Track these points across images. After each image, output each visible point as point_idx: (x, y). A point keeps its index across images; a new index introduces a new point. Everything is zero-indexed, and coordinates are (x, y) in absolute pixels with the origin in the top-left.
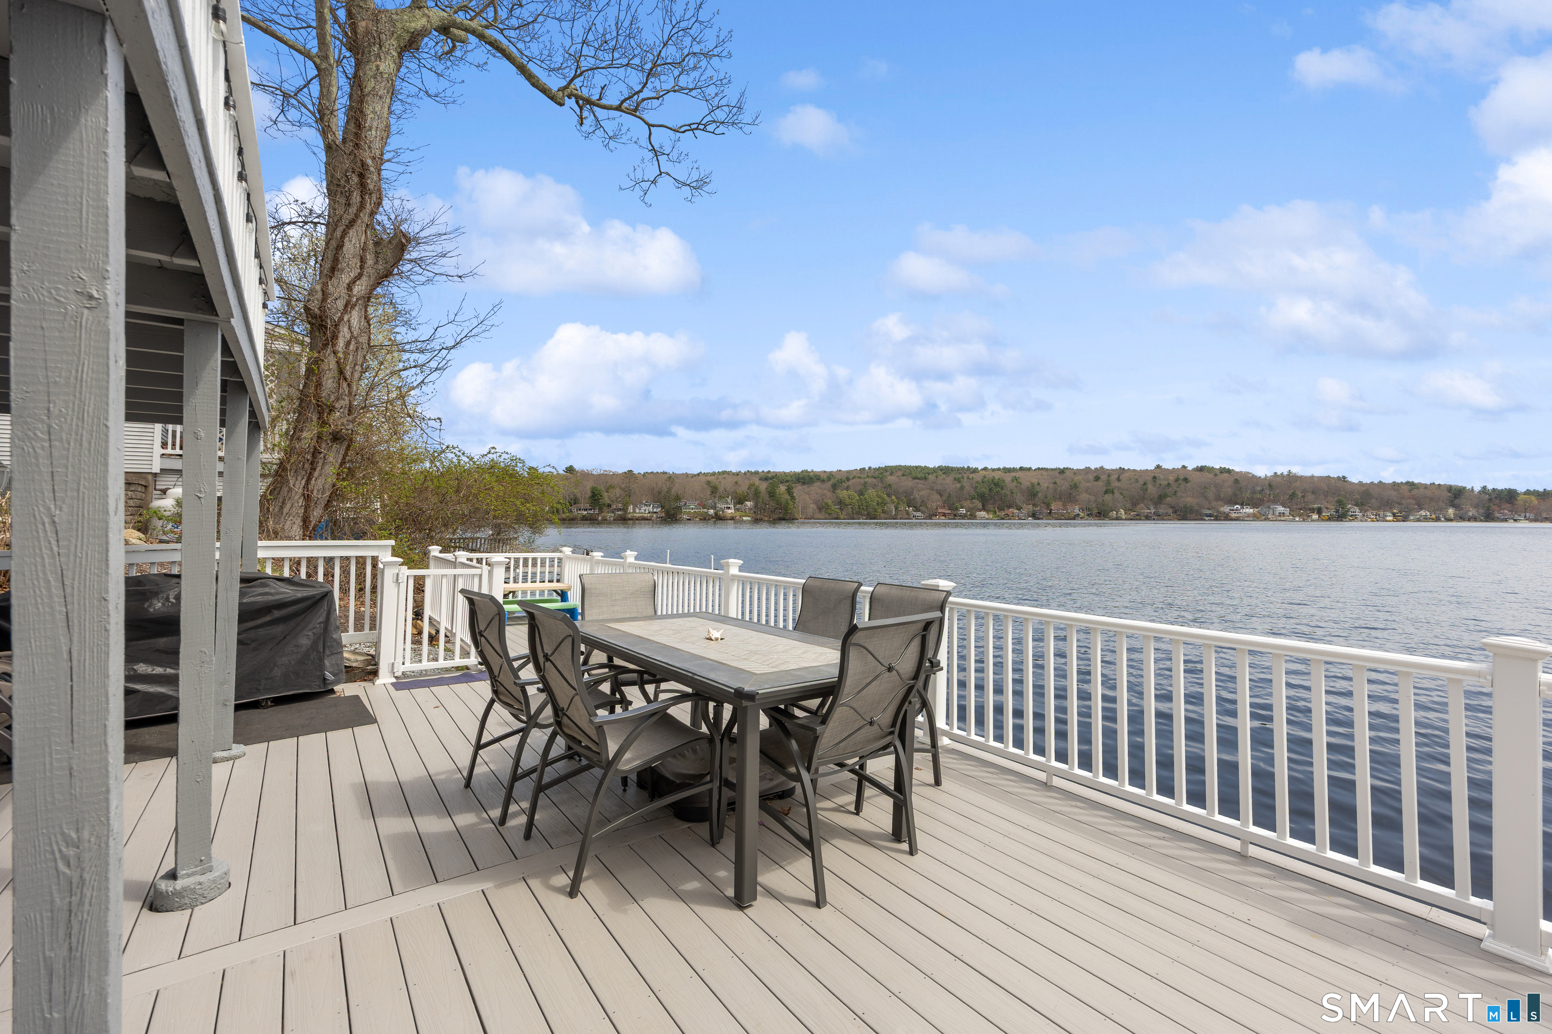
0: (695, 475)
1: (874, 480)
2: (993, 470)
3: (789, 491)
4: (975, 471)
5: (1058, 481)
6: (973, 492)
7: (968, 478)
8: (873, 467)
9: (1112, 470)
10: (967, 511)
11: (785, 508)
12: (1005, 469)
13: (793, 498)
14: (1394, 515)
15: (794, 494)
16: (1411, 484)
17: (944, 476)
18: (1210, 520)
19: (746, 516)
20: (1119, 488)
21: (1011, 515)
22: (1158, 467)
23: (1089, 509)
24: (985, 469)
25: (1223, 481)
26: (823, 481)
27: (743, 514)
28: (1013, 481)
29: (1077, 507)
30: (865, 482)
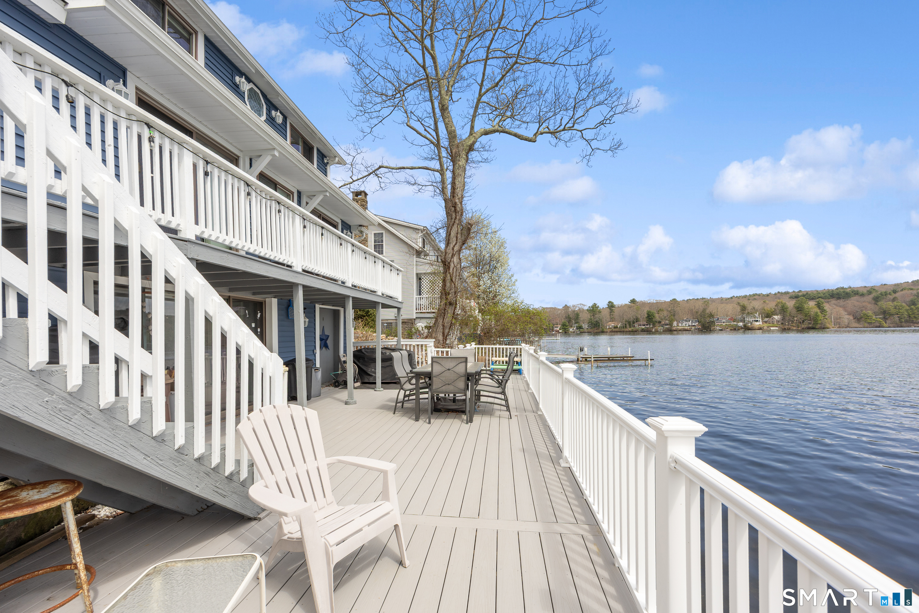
0: (728, 299)
3: (819, 306)
11: (815, 319)
13: (823, 311)
15: (825, 308)
19: (774, 327)
26: (862, 295)
27: (771, 325)
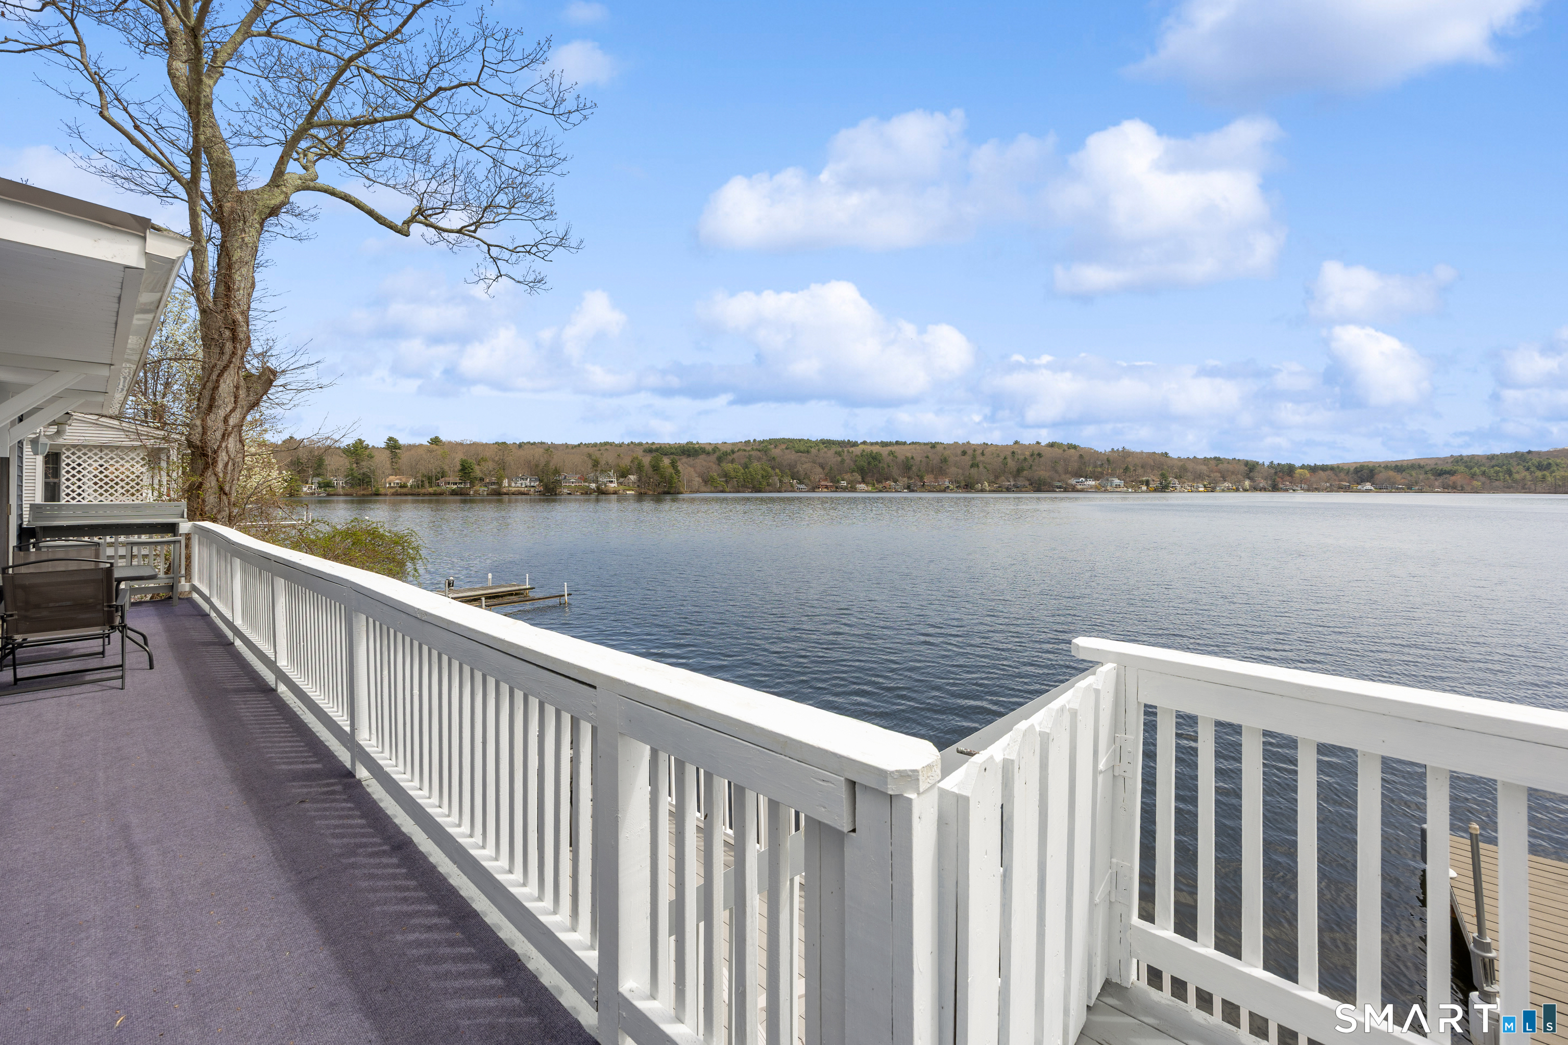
0: (575, 446)
1: (758, 453)
2: (872, 444)
3: (673, 464)
4: (855, 444)
5: (930, 455)
6: (853, 466)
7: (848, 452)
8: (758, 439)
9: (978, 445)
10: (848, 484)
11: (670, 482)
12: (882, 442)
13: (677, 472)
14: (1205, 486)
15: (679, 468)
16: (1217, 459)
17: (826, 449)
18: (1061, 491)
19: (629, 490)
20: (983, 462)
21: (888, 487)
22: (1016, 443)
23: (957, 482)
24: (864, 443)
25: (1070, 456)
26: (708, 453)
27: (627, 488)
28: (889, 455)
29: (947, 480)
30: (750, 455)
